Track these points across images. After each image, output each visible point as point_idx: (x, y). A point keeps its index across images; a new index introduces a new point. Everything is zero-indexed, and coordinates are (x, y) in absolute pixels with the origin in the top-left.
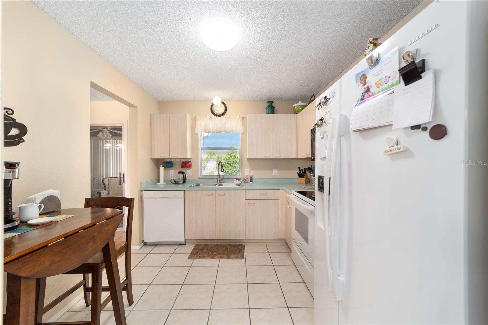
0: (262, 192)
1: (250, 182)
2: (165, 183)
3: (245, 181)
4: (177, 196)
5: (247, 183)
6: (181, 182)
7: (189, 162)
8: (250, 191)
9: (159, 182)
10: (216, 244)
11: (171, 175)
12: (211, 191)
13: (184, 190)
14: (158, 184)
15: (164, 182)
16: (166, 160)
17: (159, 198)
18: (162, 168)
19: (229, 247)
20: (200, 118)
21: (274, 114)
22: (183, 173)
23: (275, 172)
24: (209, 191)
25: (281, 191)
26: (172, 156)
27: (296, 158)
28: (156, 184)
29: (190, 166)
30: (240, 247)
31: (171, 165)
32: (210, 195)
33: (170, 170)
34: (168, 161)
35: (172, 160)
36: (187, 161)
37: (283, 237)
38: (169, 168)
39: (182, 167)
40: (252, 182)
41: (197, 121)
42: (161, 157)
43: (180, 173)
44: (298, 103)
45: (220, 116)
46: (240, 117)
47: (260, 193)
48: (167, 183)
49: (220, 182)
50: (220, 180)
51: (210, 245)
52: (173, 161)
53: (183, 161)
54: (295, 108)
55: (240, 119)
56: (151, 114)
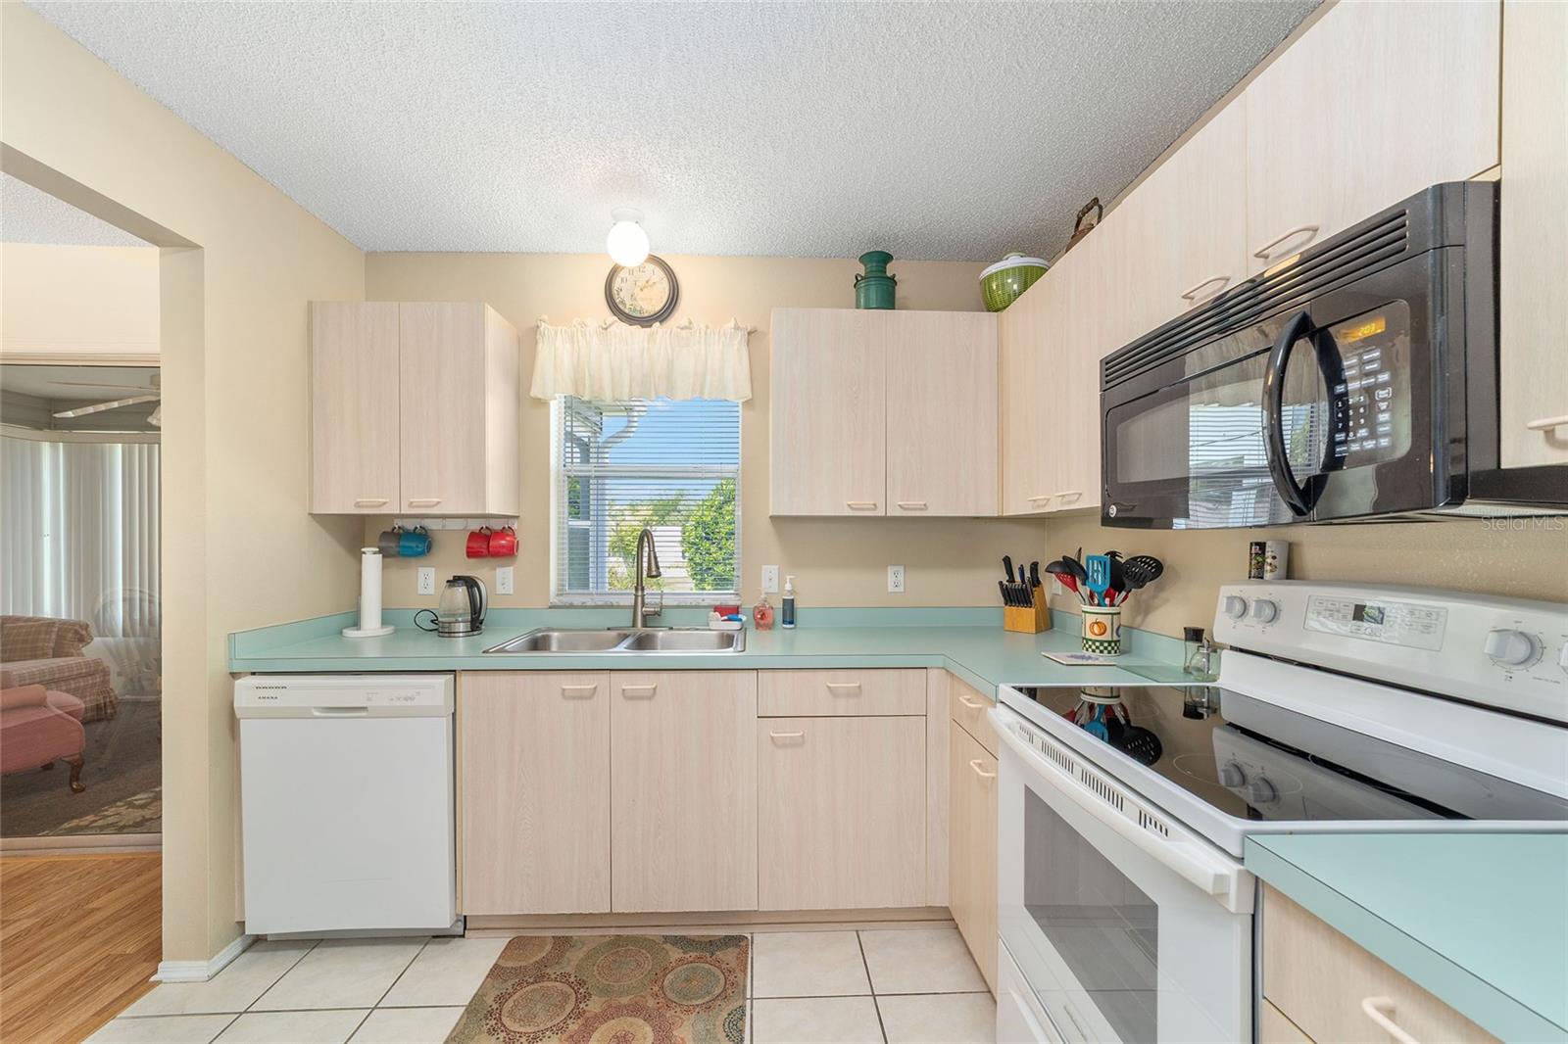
0: (845, 681)
1: (784, 622)
2: (389, 630)
3: (762, 618)
4: (409, 703)
5: (770, 627)
6: (461, 627)
7: (502, 533)
8: (781, 675)
9: (356, 623)
10: (613, 932)
11: (425, 592)
12: (585, 676)
13: (455, 671)
14: (350, 633)
15: (385, 622)
16: (398, 523)
17: (317, 714)
18: (372, 561)
19: (675, 954)
20: (556, 333)
21: (894, 309)
22: (470, 583)
23: (894, 580)
24: (575, 676)
25: (933, 673)
26: (411, 505)
27: (996, 515)
28: (341, 633)
29: (509, 552)
30: (729, 956)
31: (421, 547)
32: (579, 696)
33: (420, 569)
34: (410, 525)
35: (426, 523)
36: (497, 526)
37: (939, 901)
38: (413, 561)
39: (471, 553)
40: (791, 623)
41: (540, 345)
42: (358, 505)
43: (455, 581)
45: (646, 321)
46: (737, 328)
47: (829, 688)
48: (396, 631)
49: (645, 625)
50: (644, 616)
51: (583, 941)
52: (433, 525)
53: (475, 526)
54: (990, 287)
55: (740, 338)
56: (310, 303)
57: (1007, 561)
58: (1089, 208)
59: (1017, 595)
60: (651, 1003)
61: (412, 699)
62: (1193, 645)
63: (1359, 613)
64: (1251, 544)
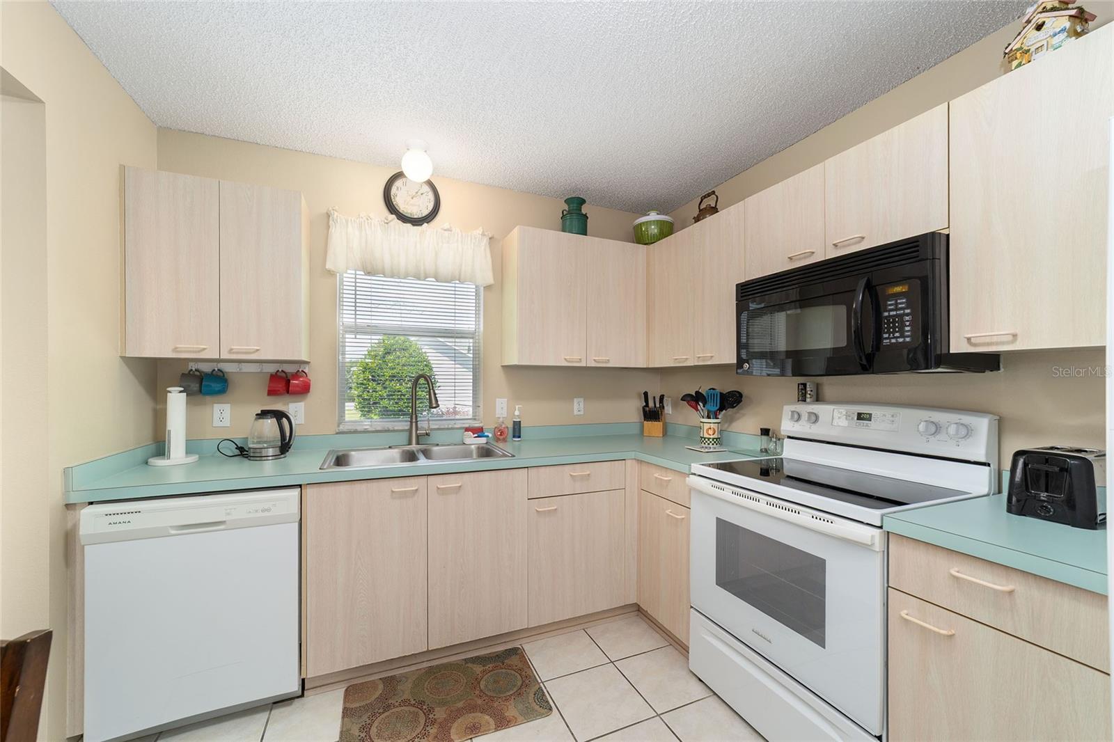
0: (579, 471)
1: (514, 437)
2: (194, 458)
3: (501, 435)
4: (266, 514)
5: (505, 440)
6: (271, 452)
7: (296, 375)
8: (542, 469)
10: (425, 665)
11: (221, 424)
13: (300, 486)
14: (159, 462)
15: (189, 451)
16: (193, 366)
17: (173, 532)
18: (176, 400)
19: (478, 669)
20: (347, 221)
21: (586, 235)
22: (279, 415)
23: (578, 406)
24: (402, 481)
25: (628, 462)
26: (231, 351)
27: (645, 366)
28: (147, 463)
29: (305, 389)
30: (514, 661)
31: (216, 386)
33: (215, 405)
34: (206, 368)
35: (222, 366)
36: (290, 369)
37: (633, 600)
38: (208, 398)
39: (271, 392)
40: (519, 437)
41: (332, 230)
42: (175, 350)
43: (264, 414)
44: (649, 215)
45: (417, 222)
46: (483, 235)
47: (571, 475)
48: (200, 458)
49: (418, 443)
50: (418, 436)
52: (227, 368)
53: (272, 369)
54: (641, 229)
55: (485, 241)
56: (122, 168)
57: (646, 394)
58: (709, 195)
59: (652, 414)
60: (479, 702)
61: (268, 510)
62: (764, 438)
63: (860, 417)
64: (799, 384)
